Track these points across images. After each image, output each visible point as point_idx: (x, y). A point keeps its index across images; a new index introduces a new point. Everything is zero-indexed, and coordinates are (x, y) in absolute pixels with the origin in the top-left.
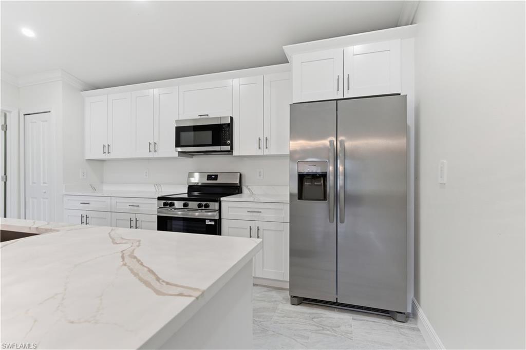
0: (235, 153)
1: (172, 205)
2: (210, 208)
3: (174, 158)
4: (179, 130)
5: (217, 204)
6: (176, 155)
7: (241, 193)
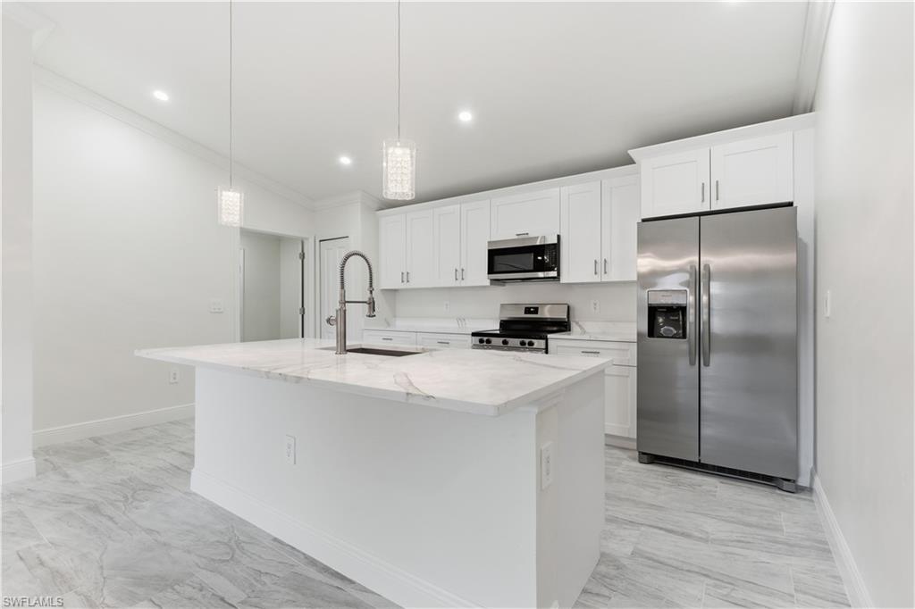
0: (564, 279)
1: (489, 342)
2: (535, 346)
3: (485, 287)
4: (493, 254)
5: (543, 342)
6: (487, 283)
7: (570, 330)
